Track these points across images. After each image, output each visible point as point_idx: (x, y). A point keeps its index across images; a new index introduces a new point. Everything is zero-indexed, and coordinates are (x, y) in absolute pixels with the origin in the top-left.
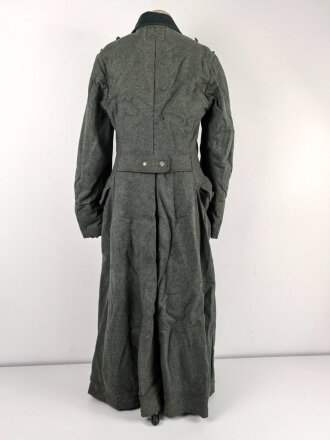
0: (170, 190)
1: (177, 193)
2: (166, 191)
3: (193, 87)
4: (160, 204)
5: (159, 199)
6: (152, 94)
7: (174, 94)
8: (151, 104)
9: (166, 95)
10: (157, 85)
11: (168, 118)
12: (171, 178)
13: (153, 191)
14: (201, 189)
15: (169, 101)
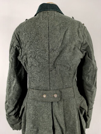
0: (61, 111)
1: (66, 112)
2: (59, 112)
3: (73, 47)
4: (55, 120)
5: (55, 118)
6: (47, 53)
7: (61, 52)
8: (47, 59)
9: (56, 53)
10: (50, 48)
11: (58, 67)
12: (61, 103)
13: (50, 113)
14: (80, 107)
15: (58, 56)
